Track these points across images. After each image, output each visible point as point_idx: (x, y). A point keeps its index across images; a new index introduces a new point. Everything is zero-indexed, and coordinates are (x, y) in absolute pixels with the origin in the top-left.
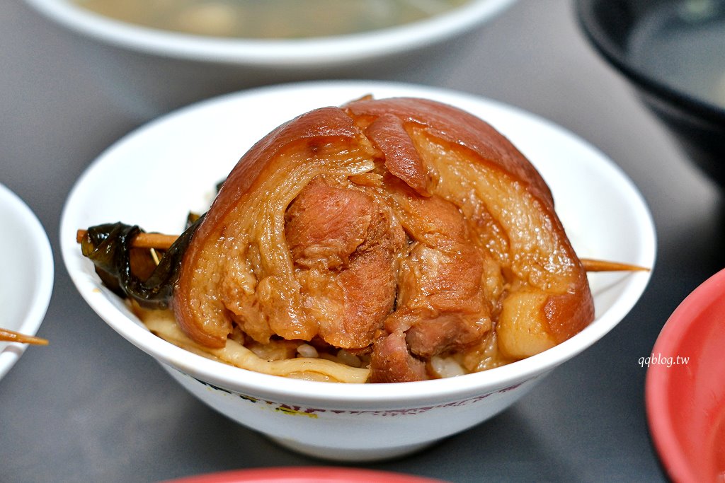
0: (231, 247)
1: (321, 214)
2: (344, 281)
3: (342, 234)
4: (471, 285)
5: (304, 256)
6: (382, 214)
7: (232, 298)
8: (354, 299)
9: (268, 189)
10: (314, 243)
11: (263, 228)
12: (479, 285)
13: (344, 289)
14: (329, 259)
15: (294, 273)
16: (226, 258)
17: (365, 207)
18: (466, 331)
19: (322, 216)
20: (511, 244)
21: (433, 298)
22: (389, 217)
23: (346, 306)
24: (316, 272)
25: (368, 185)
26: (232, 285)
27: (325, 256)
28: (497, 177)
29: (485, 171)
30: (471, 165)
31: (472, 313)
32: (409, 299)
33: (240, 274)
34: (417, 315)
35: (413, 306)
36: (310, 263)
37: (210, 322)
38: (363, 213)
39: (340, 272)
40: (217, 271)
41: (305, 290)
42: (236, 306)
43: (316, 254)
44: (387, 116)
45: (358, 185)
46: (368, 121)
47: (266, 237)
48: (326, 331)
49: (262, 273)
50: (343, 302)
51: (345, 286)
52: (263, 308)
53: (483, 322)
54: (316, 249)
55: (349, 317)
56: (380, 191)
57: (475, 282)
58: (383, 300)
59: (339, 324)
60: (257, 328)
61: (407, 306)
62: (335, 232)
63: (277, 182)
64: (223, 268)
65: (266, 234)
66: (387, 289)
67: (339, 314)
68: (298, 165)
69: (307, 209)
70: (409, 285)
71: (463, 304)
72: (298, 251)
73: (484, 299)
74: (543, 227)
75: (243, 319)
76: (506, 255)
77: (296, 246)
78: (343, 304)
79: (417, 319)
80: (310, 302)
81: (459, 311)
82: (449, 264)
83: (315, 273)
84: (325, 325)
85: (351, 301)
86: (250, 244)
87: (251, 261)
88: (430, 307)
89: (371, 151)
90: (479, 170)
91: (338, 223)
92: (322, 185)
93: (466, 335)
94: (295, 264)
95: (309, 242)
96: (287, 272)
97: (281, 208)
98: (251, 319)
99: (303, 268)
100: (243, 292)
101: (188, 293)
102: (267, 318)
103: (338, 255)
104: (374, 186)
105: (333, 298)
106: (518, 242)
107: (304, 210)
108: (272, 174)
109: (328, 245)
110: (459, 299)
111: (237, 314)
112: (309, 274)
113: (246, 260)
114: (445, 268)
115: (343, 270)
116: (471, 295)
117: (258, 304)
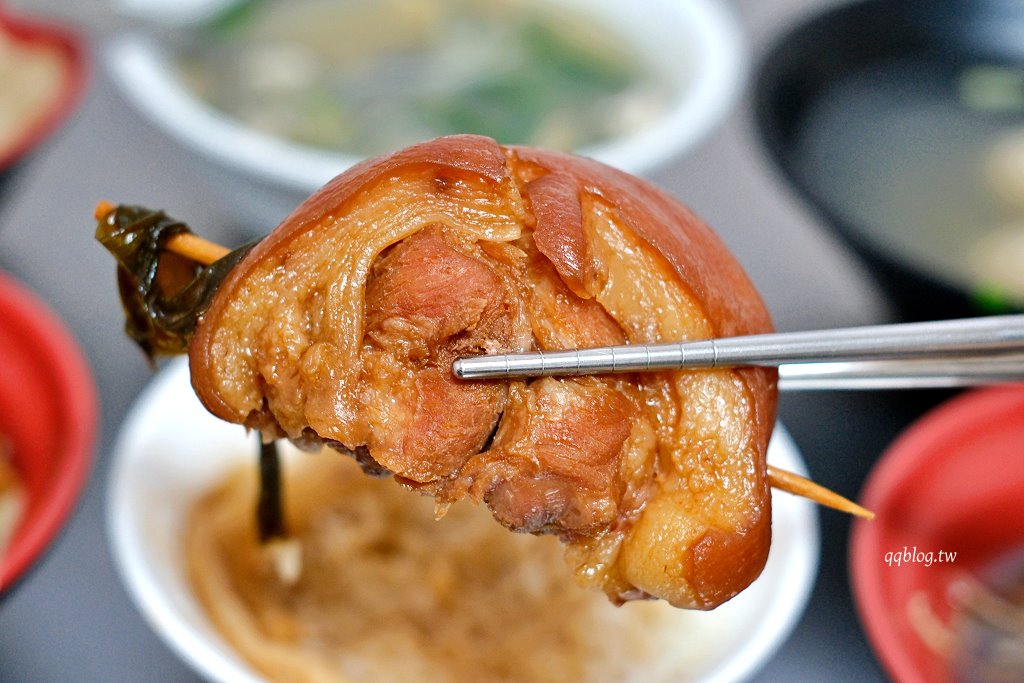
0: (289, 286)
1: (421, 278)
2: (425, 381)
3: (441, 314)
4: (604, 447)
5: (380, 329)
6: (507, 306)
7: (270, 358)
8: (429, 413)
9: (362, 219)
10: (399, 315)
11: (338, 272)
12: (615, 452)
13: (422, 393)
14: (413, 344)
15: (360, 350)
16: (279, 299)
17: (485, 288)
18: (577, 512)
19: (420, 281)
20: (682, 419)
21: (543, 450)
22: (515, 313)
23: (416, 417)
24: (391, 358)
25: (504, 260)
26: (275, 340)
27: (409, 337)
28: (693, 316)
29: (679, 300)
30: (662, 283)
31: (593, 488)
32: (511, 440)
33: (290, 326)
34: (514, 465)
35: (512, 451)
36: (387, 341)
37: (231, 382)
38: (480, 293)
39: (423, 368)
40: (262, 315)
41: (367, 377)
42: (272, 371)
43: (398, 331)
44: (563, 176)
45: (491, 257)
46: (535, 173)
47: (339, 285)
48: (377, 442)
49: (320, 335)
50: (414, 411)
51: (424, 389)
52: (303, 385)
53: (605, 505)
54: (399, 323)
55: (415, 433)
56: (517, 273)
57: (612, 446)
58: (469, 425)
59: (397, 439)
60: (289, 409)
61: (504, 449)
62: (432, 308)
63: (378, 215)
64: (270, 311)
65: (339, 282)
66: (480, 413)
67: (404, 425)
68: (413, 200)
69: (404, 266)
70: (516, 420)
71: (584, 471)
72: (376, 319)
73: (617, 474)
74: (736, 412)
75: (273, 392)
76: (671, 429)
77: (375, 312)
78: (413, 414)
79: (511, 472)
80: (370, 395)
81: (575, 479)
82: (581, 408)
83: (388, 360)
84: (379, 435)
85: (425, 412)
86: (317, 289)
87: (311, 316)
88: (534, 459)
89: (520, 211)
90: (671, 295)
91: (440, 296)
92: (438, 240)
93: (576, 517)
94: (366, 338)
95: (393, 311)
96: (350, 344)
97: (370, 251)
98: (284, 394)
99: (377, 346)
100: (285, 353)
101: (213, 332)
102: (305, 400)
103: (426, 341)
104: (511, 264)
105: (403, 402)
106: (692, 420)
107: (401, 264)
108: (375, 200)
109: (418, 324)
110: (580, 462)
111: (268, 382)
112: (379, 357)
113: (304, 311)
114: (574, 413)
115: (429, 365)
116: (599, 463)
117: (298, 376)
